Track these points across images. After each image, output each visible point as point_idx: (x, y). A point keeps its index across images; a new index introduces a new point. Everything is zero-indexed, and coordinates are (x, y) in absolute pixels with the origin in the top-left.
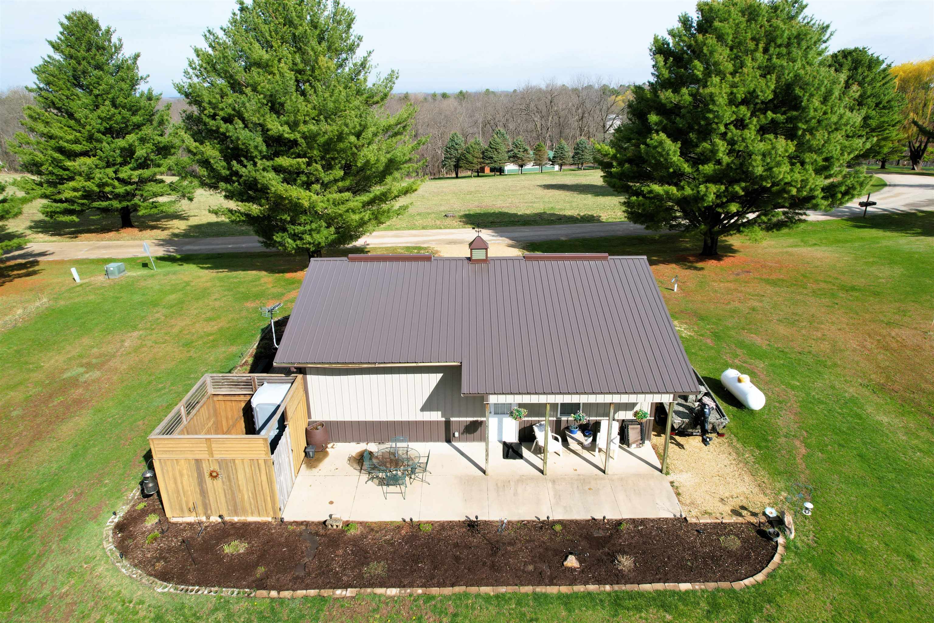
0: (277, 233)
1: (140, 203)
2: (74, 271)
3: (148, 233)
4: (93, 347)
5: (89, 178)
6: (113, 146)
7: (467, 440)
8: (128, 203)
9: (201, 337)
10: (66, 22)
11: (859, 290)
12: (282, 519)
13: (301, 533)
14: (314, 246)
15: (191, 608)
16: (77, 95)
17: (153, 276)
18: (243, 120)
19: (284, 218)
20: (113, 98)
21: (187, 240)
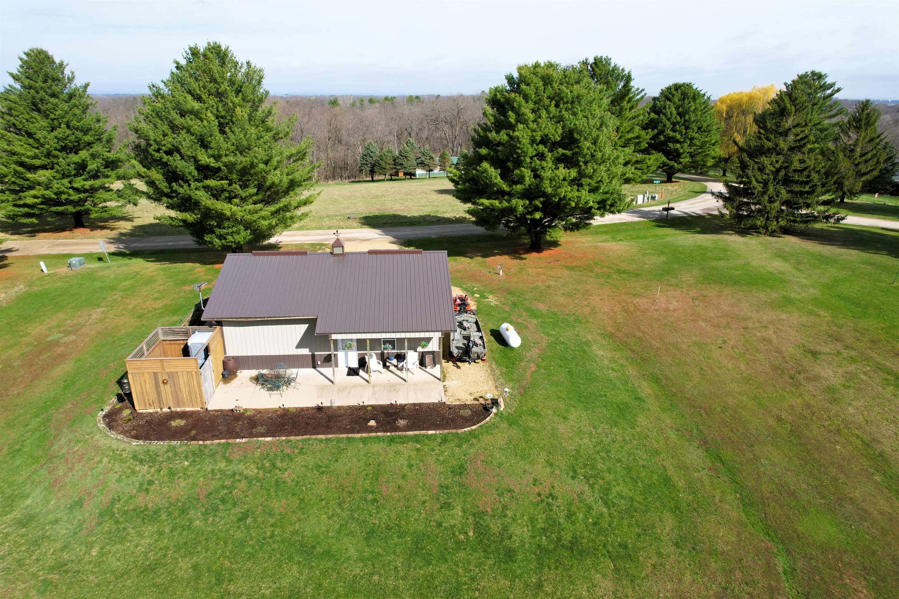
0: (208, 234)
1: (92, 208)
2: (42, 264)
3: (98, 232)
4: (66, 320)
5: (48, 187)
6: (68, 160)
7: (326, 367)
8: (82, 208)
9: (151, 311)
10: (25, 57)
11: (628, 273)
12: (207, 409)
13: (218, 416)
14: (235, 244)
15: (154, 451)
16: (35, 118)
17: (108, 267)
18: (180, 154)
19: (211, 223)
20: (68, 122)
21: (134, 238)
